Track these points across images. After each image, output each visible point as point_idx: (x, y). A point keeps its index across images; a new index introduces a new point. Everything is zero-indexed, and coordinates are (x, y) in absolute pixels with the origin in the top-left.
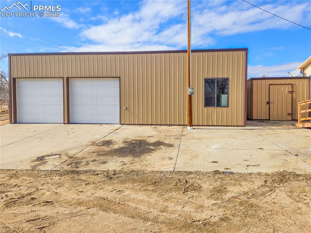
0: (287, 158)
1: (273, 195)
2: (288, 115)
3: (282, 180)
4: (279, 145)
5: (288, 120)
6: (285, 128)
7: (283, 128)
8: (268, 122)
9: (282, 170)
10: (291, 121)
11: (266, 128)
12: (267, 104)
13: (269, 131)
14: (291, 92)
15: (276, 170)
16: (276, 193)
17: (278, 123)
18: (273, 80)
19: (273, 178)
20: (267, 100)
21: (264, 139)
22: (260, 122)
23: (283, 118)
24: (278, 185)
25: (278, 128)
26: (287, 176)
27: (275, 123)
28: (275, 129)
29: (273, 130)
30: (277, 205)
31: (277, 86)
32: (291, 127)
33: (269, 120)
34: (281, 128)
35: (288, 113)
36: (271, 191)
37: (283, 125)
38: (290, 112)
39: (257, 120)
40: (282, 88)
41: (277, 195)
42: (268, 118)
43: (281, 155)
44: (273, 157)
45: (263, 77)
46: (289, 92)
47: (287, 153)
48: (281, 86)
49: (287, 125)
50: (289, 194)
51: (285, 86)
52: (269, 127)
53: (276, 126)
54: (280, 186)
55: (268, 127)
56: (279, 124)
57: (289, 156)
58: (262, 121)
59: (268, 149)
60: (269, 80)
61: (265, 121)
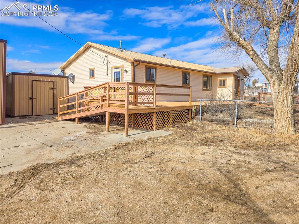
0: (43, 150)
1: (21, 193)
2: (50, 110)
3: (33, 174)
4: (37, 139)
5: (50, 115)
6: (46, 122)
7: (44, 122)
8: (30, 118)
9: (35, 164)
10: (52, 115)
11: (28, 124)
12: (30, 100)
13: (30, 127)
14: (53, 88)
15: (29, 165)
16: (25, 189)
17: (40, 118)
18: (40, 77)
19: (25, 175)
20: (30, 96)
21: (23, 135)
22: (22, 118)
23: (46, 113)
24: (28, 180)
25: (39, 123)
26: (39, 169)
27: (37, 118)
28: (36, 124)
29: (34, 125)
30: (23, 201)
31: (39, 82)
32: (52, 120)
33: (32, 115)
34: (42, 122)
35: (50, 108)
36: (20, 188)
37: (45, 119)
38: (52, 107)
39: (19, 116)
40: (45, 85)
41: (25, 191)
42: (30, 114)
43: (37, 149)
44: (29, 152)
45: (30, 73)
46: (51, 89)
47: (44, 145)
48: (43, 82)
49: (48, 119)
50: (38, 186)
51: (48, 82)
52: (31, 123)
53: (38, 121)
54: (30, 180)
55: (29, 123)
56: (42, 118)
57: (45, 148)
58: (24, 117)
59: (26, 145)
60: (32, 76)
61: (28, 117)
